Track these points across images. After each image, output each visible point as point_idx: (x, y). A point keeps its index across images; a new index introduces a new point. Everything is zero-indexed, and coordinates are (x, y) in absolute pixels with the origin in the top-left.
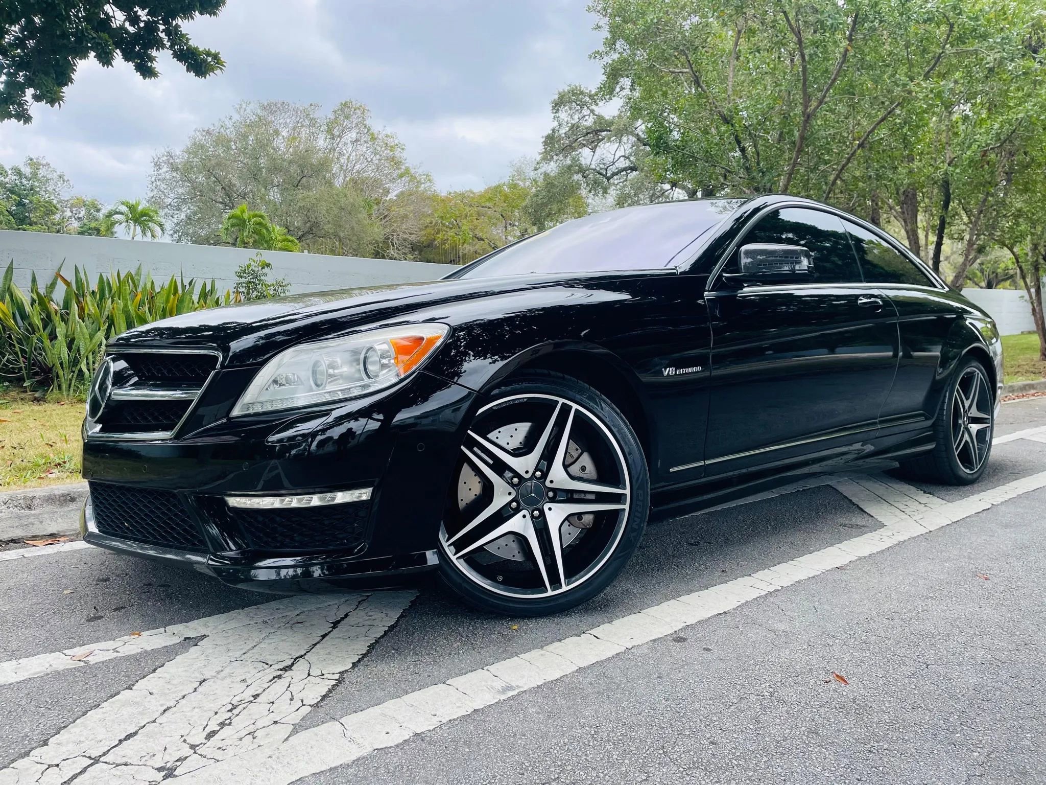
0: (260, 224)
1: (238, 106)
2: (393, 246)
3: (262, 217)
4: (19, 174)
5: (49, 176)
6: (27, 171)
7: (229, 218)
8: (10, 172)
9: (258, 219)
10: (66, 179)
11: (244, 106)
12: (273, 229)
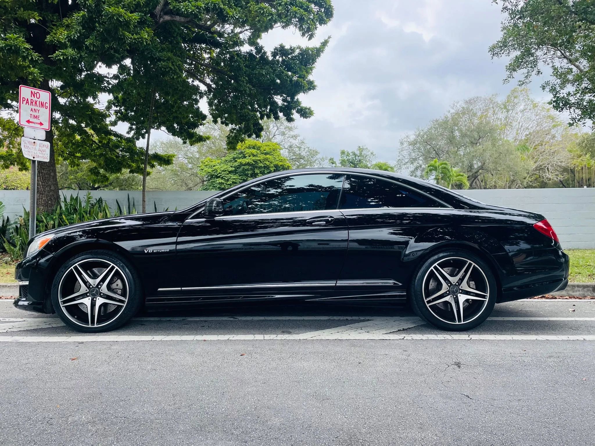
0: (445, 168)
1: (452, 105)
2: (549, 171)
3: (446, 164)
4: (354, 154)
5: (367, 154)
6: (358, 153)
7: (428, 167)
8: (351, 154)
9: (444, 166)
10: (374, 154)
11: (456, 104)
12: (452, 171)
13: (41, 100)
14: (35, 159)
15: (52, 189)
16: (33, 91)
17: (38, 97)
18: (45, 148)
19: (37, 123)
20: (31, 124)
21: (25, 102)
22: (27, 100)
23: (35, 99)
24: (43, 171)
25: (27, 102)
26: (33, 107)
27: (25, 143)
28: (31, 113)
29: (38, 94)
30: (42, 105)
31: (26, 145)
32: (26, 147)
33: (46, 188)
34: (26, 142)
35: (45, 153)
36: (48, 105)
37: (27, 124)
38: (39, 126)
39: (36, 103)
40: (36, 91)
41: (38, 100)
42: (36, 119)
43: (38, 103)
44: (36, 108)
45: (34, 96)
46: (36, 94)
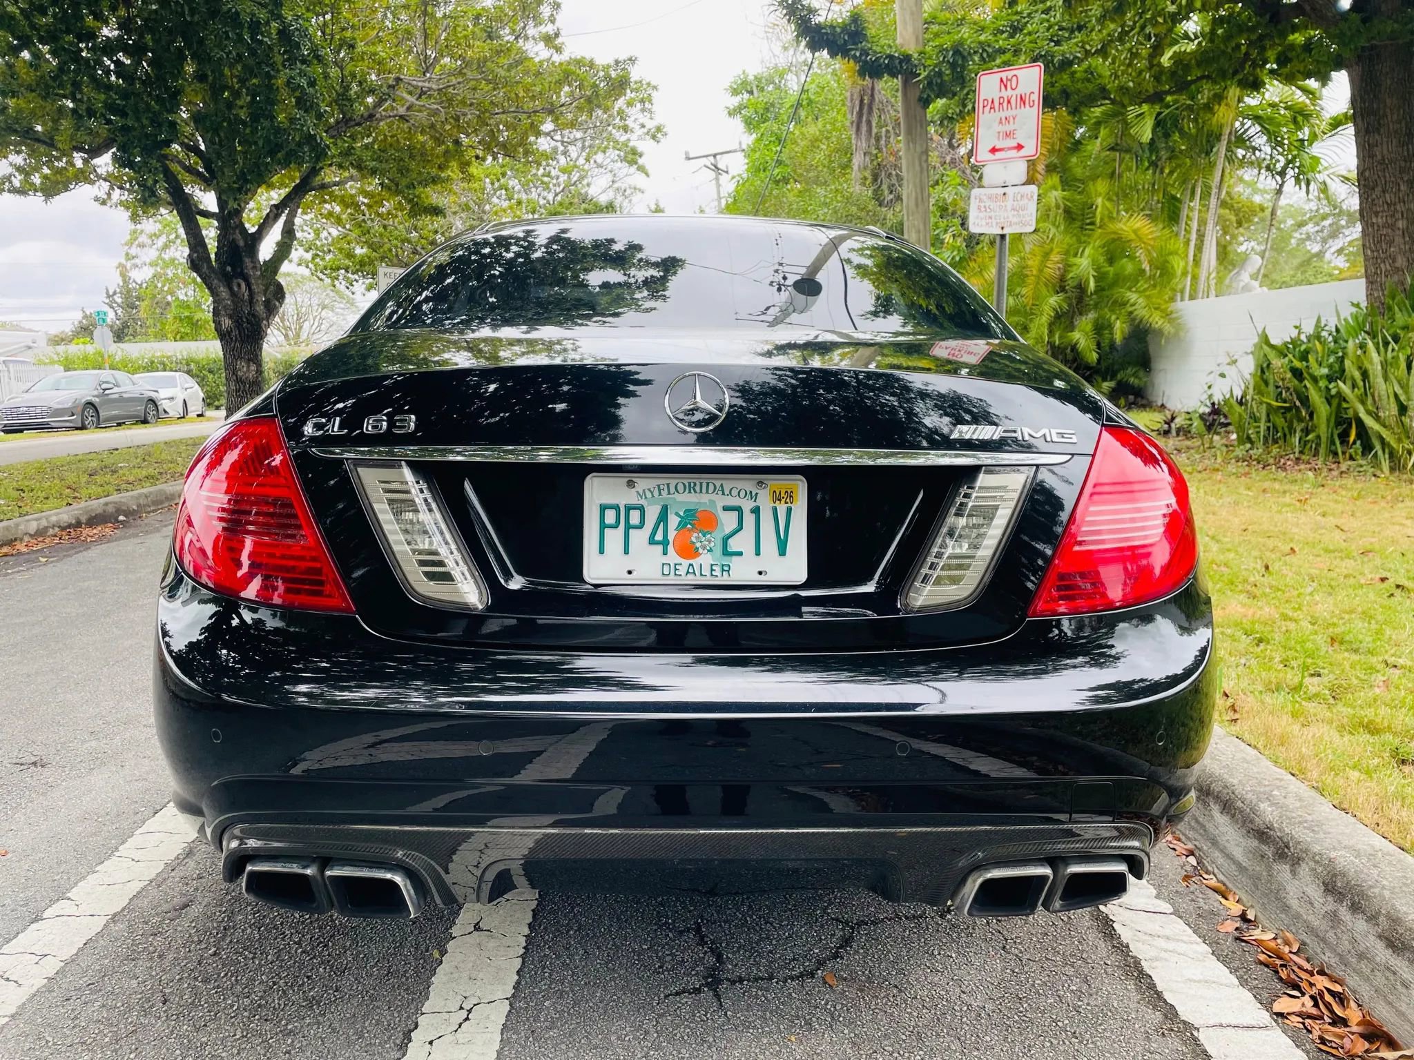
13: (1019, 91)
14: (1005, 232)
15: (1398, 264)
16: (1004, 75)
17: (1014, 87)
18: (1026, 201)
19: (1010, 149)
20: (998, 155)
21: (987, 109)
22: (993, 101)
23: (1010, 92)
24: (1374, 220)
25: (992, 107)
26: (1003, 114)
27: (981, 200)
28: (1000, 128)
29: (1014, 78)
30: (1023, 100)
31: (982, 205)
32: (983, 209)
33: (1382, 266)
34: (984, 198)
35: (1025, 212)
36: (1035, 97)
37: (991, 156)
38: (1014, 153)
39: (1009, 102)
40: (1010, 74)
41: (1014, 93)
42: (1008, 140)
43: (1013, 100)
44: (1010, 113)
45: (1006, 86)
46: (1011, 80)
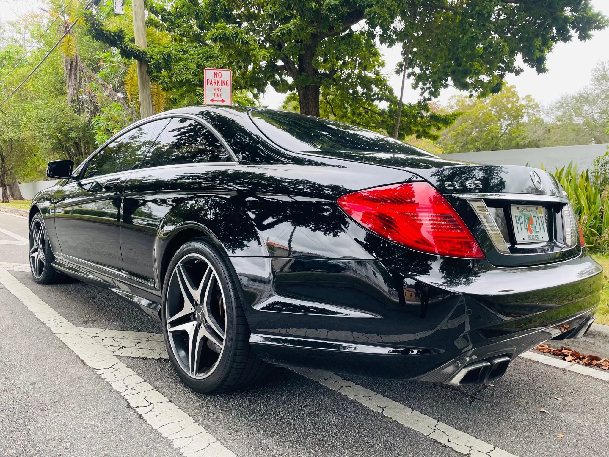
13: (222, 79)
16: (216, 71)
17: (220, 77)
19: (219, 101)
20: (214, 103)
21: (209, 83)
22: (211, 81)
23: (218, 79)
25: (211, 83)
26: (216, 87)
28: (215, 92)
30: (224, 83)
36: (228, 82)
37: (211, 103)
38: (221, 103)
39: (218, 82)
40: (218, 72)
41: (220, 79)
42: (218, 97)
43: (220, 82)
44: (218, 87)
45: (217, 76)
46: (219, 74)
